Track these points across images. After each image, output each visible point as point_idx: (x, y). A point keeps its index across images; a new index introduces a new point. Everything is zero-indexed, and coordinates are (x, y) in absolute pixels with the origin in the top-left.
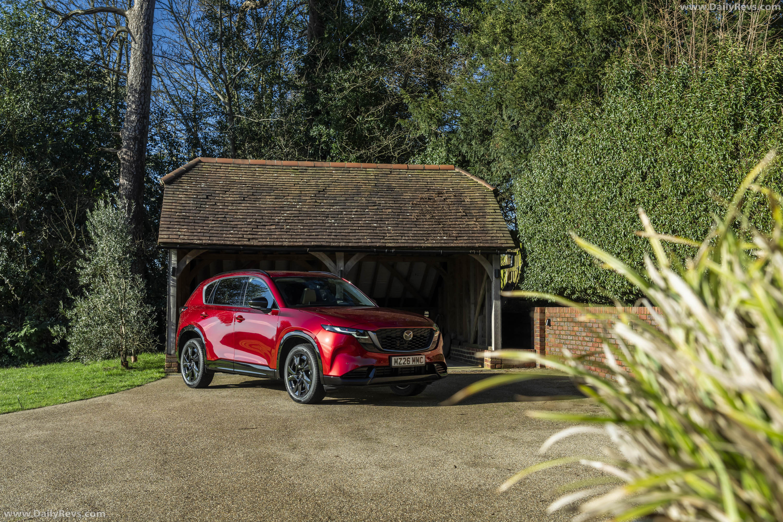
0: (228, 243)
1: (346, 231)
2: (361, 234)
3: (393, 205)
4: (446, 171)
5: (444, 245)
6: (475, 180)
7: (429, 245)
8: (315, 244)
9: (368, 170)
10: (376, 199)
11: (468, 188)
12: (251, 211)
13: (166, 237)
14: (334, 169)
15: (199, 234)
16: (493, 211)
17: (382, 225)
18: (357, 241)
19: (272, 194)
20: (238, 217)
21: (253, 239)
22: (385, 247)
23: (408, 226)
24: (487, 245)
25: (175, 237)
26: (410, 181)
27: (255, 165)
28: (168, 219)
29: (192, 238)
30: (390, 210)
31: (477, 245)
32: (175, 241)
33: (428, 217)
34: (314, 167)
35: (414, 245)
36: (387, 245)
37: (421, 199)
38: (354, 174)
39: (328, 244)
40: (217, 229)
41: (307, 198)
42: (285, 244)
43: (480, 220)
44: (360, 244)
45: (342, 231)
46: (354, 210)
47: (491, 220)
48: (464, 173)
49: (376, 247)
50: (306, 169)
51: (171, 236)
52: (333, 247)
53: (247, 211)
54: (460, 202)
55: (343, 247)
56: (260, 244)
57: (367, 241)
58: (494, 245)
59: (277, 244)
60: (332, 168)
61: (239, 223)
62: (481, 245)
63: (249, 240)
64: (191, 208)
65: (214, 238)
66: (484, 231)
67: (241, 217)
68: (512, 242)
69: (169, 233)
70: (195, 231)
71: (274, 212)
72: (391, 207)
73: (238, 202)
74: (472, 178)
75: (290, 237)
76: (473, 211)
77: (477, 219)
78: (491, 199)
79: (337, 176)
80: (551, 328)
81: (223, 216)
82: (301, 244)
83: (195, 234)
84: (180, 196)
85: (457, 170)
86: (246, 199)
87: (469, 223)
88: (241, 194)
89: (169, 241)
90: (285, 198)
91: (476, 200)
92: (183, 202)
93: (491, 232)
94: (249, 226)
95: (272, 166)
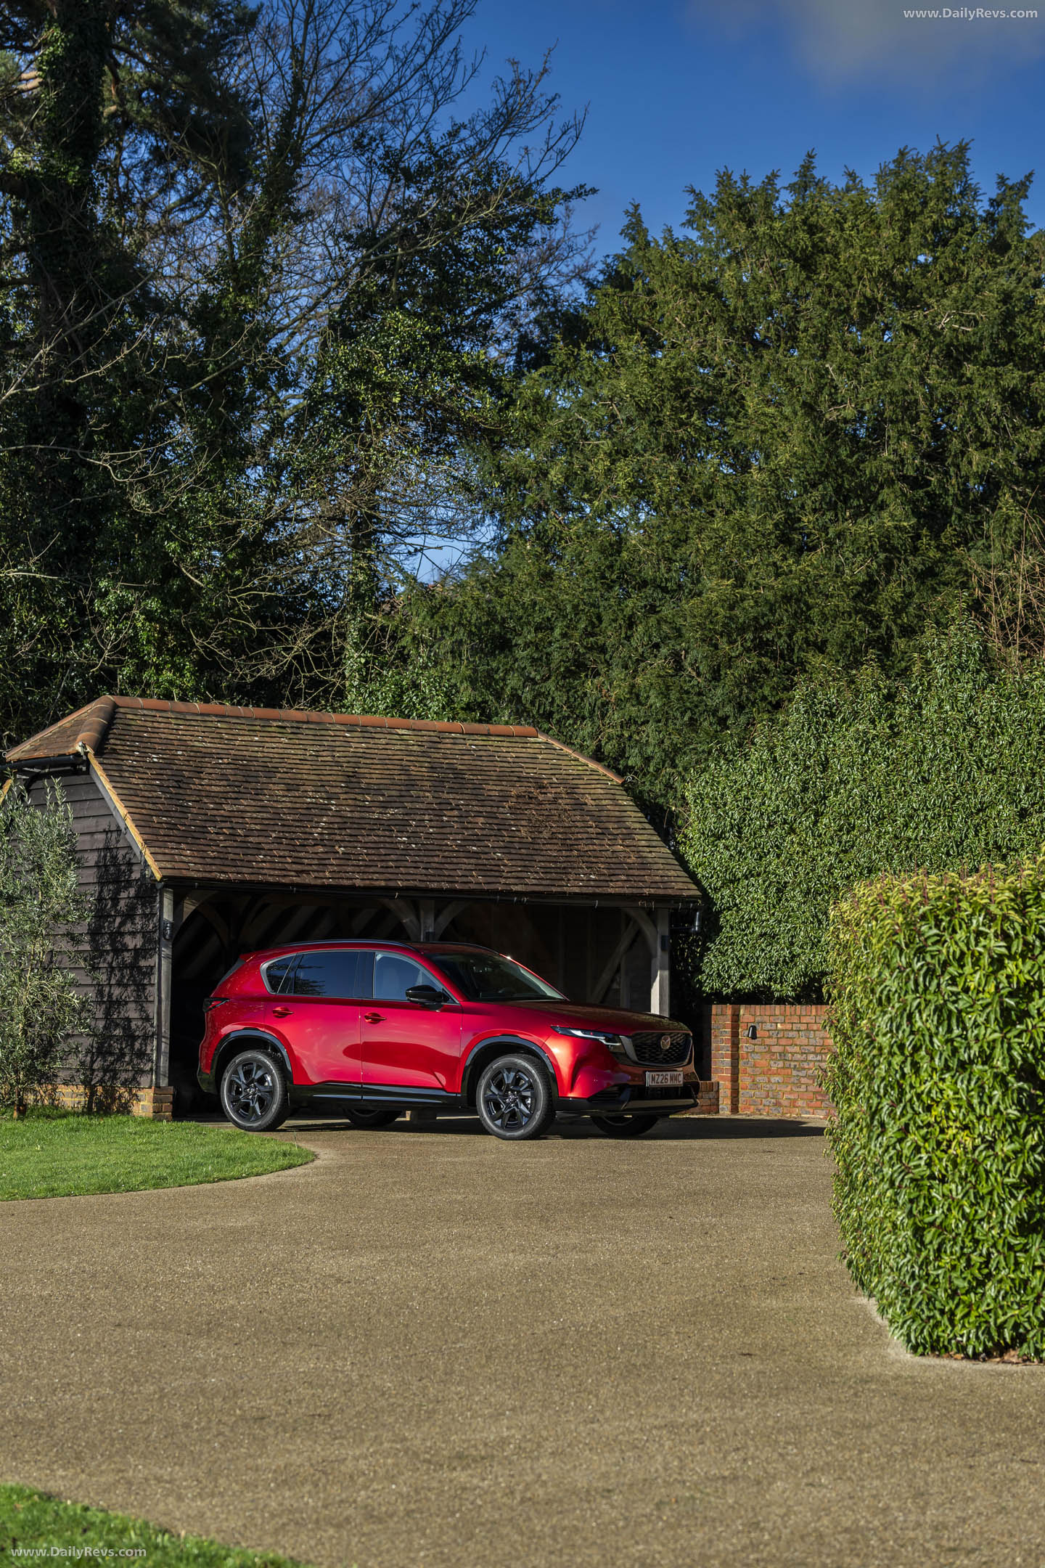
0: (271, 879)
1: (436, 859)
2: (464, 867)
3: (481, 809)
4: (524, 740)
5: (598, 890)
6: (582, 760)
7: (577, 890)
8: (405, 883)
9: (400, 732)
10: (446, 796)
11: (579, 777)
12: (265, 815)
13: (169, 866)
14: (343, 728)
15: (217, 862)
16: (638, 826)
17: (486, 850)
18: (464, 879)
19: (274, 780)
20: (253, 826)
21: (303, 872)
22: (511, 893)
23: (523, 851)
24: (661, 892)
25: (181, 865)
26: (480, 758)
27: (208, 715)
28: (148, 830)
29: (208, 868)
30: (481, 820)
31: (646, 891)
32: (185, 873)
33: (546, 835)
34: (308, 722)
35: (554, 889)
36: (514, 888)
37: (518, 796)
38: (384, 741)
39: (423, 885)
40: (238, 851)
41: (337, 790)
42: (358, 883)
43: (627, 842)
44: (472, 886)
45: (431, 859)
46: (427, 817)
47: (643, 843)
48: (557, 745)
49: (496, 892)
50: (297, 727)
51: (177, 865)
52: (433, 890)
53: (260, 815)
54: (579, 805)
55: (447, 890)
56: (319, 882)
57: (478, 880)
58: (670, 892)
59: (346, 882)
60: (338, 727)
61: (261, 839)
62: (652, 891)
63: (299, 873)
64: (168, 808)
65: (244, 870)
66: (644, 865)
67: (258, 827)
68: (694, 887)
69: (168, 858)
70: (201, 854)
71: (302, 818)
72: (479, 814)
73: (233, 795)
74: (574, 755)
75: (357, 869)
76: (610, 826)
77: (623, 840)
78: (626, 802)
79: (358, 745)
80: (756, 1041)
81: (228, 825)
82: (383, 883)
83: (208, 861)
84: (134, 781)
85: (541, 738)
86: (242, 789)
87: (614, 848)
88: (224, 777)
89: (176, 873)
90: (302, 788)
91: (604, 802)
92: (147, 794)
93: (655, 867)
94: (282, 847)
95: (237, 717)
